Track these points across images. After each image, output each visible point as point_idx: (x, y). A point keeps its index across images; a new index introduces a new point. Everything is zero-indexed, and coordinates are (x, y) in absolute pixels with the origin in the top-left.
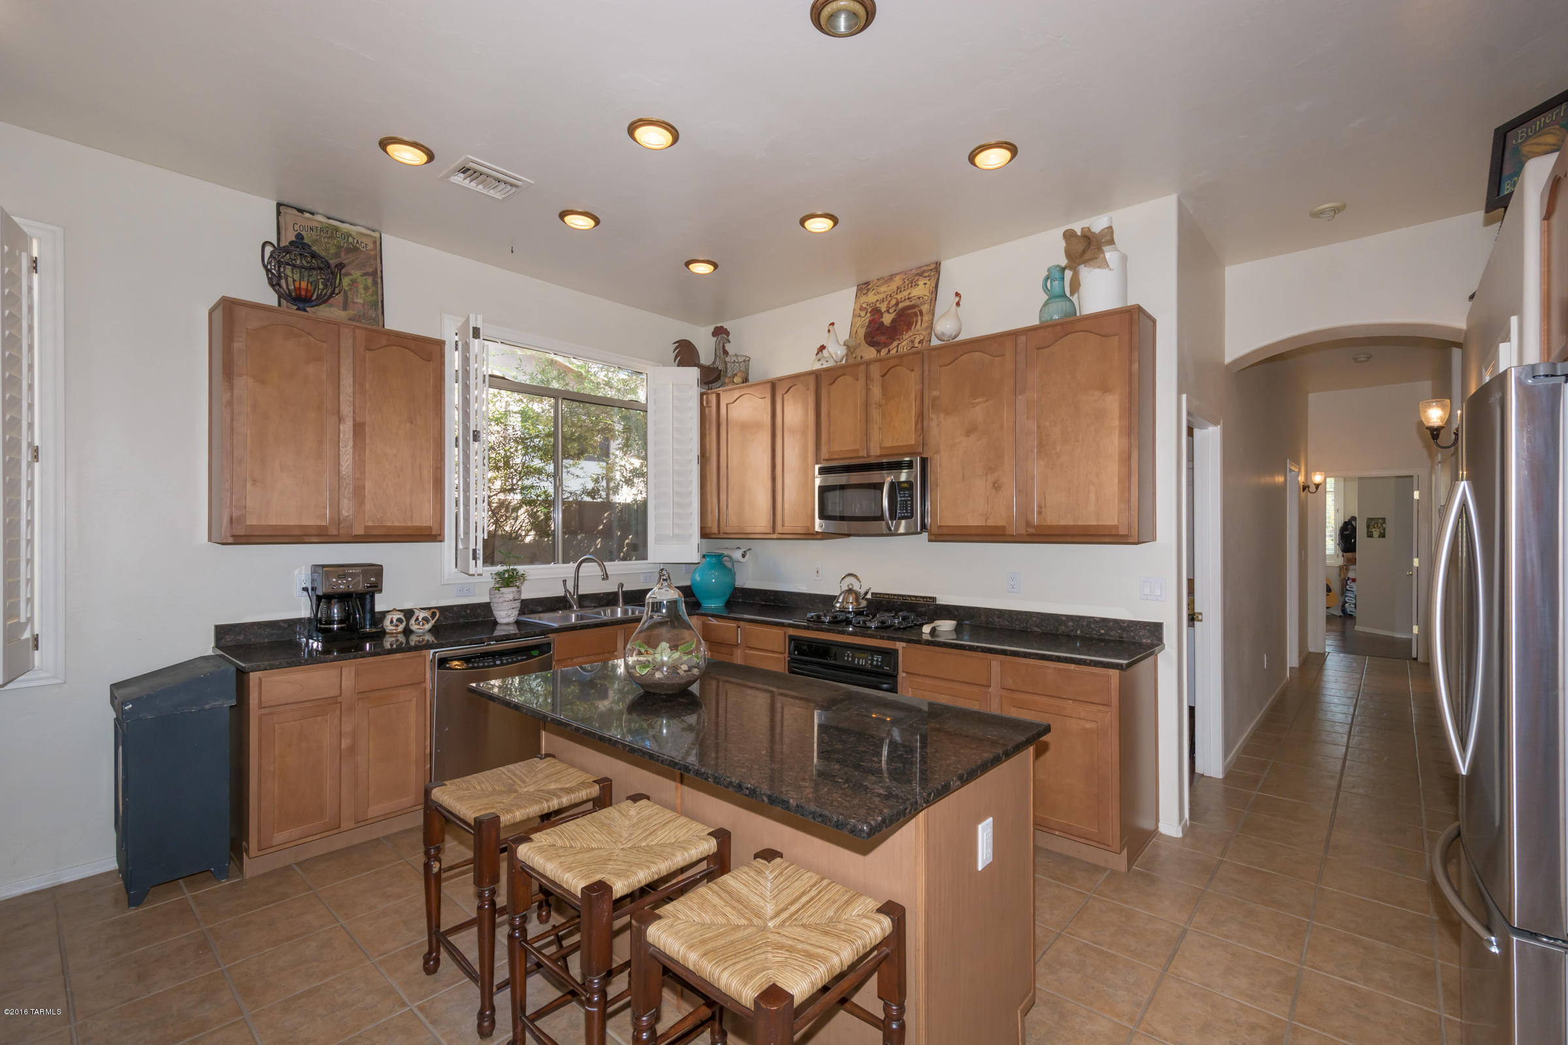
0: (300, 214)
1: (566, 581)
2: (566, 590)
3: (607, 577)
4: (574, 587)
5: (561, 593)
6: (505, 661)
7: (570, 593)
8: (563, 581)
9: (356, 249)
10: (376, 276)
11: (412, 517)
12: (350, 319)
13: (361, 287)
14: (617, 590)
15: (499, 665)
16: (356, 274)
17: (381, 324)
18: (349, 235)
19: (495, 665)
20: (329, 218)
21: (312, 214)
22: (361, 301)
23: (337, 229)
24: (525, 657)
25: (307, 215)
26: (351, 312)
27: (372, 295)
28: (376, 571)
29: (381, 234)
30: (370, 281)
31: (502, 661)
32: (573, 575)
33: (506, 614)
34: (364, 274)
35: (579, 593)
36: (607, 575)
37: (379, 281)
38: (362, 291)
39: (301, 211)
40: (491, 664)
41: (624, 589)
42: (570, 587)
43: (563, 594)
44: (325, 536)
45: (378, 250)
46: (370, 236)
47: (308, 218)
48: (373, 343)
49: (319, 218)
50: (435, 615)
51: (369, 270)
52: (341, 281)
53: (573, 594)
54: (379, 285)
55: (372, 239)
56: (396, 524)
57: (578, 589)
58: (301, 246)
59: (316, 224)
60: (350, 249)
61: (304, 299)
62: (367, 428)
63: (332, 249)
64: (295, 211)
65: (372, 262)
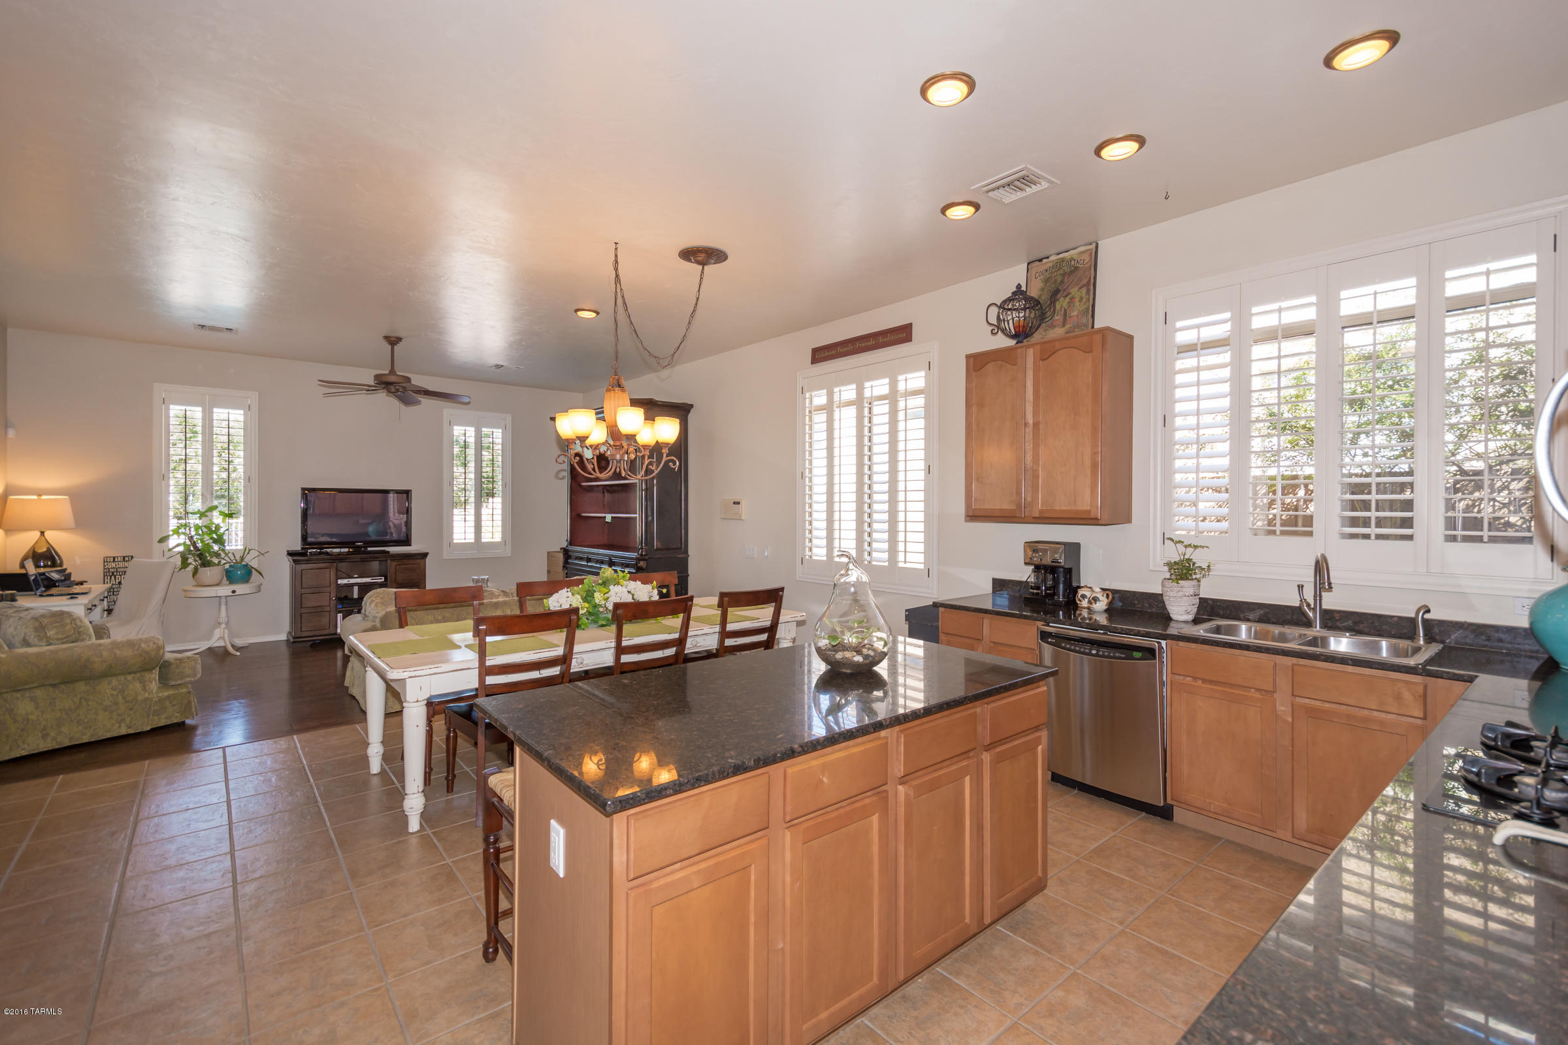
0: (1040, 263)
1: (1302, 586)
2: (1302, 600)
3: (1330, 588)
4: (1315, 596)
5: (1295, 602)
6: (1101, 653)
7: (1308, 605)
8: (1299, 586)
9: (1076, 268)
10: (1091, 286)
12: (1066, 333)
13: (1077, 300)
14: (1413, 615)
15: (1093, 655)
16: (1074, 291)
17: (1090, 326)
18: (1072, 259)
19: (1090, 654)
20: (1058, 254)
21: (1048, 258)
22: (1075, 313)
23: (1063, 260)
24: (1123, 656)
25: (1044, 261)
26: (1068, 326)
27: (1085, 304)
28: (1073, 549)
29: (1097, 244)
30: (1084, 291)
31: (1098, 651)
32: (1313, 580)
33: (1181, 608)
34: (1080, 288)
35: (1324, 607)
36: (1330, 584)
37: (1092, 287)
38: (1077, 304)
39: (1040, 260)
40: (1087, 651)
41: (1427, 616)
42: (1309, 595)
43: (1297, 604)
44: (1015, 517)
45: (1093, 259)
46: (1088, 250)
47: (1045, 263)
48: (1047, 353)
49: (1053, 258)
50: (1108, 596)
51: (1085, 281)
52: (1062, 303)
53: (1312, 606)
54: (1092, 292)
55: (1089, 252)
56: (1064, 508)
57: (1320, 600)
58: (1019, 293)
59: (1050, 265)
60: (1071, 272)
61: (1021, 334)
62: (1041, 426)
63: (1059, 279)
64: (1037, 263)
65: (1088, 273)
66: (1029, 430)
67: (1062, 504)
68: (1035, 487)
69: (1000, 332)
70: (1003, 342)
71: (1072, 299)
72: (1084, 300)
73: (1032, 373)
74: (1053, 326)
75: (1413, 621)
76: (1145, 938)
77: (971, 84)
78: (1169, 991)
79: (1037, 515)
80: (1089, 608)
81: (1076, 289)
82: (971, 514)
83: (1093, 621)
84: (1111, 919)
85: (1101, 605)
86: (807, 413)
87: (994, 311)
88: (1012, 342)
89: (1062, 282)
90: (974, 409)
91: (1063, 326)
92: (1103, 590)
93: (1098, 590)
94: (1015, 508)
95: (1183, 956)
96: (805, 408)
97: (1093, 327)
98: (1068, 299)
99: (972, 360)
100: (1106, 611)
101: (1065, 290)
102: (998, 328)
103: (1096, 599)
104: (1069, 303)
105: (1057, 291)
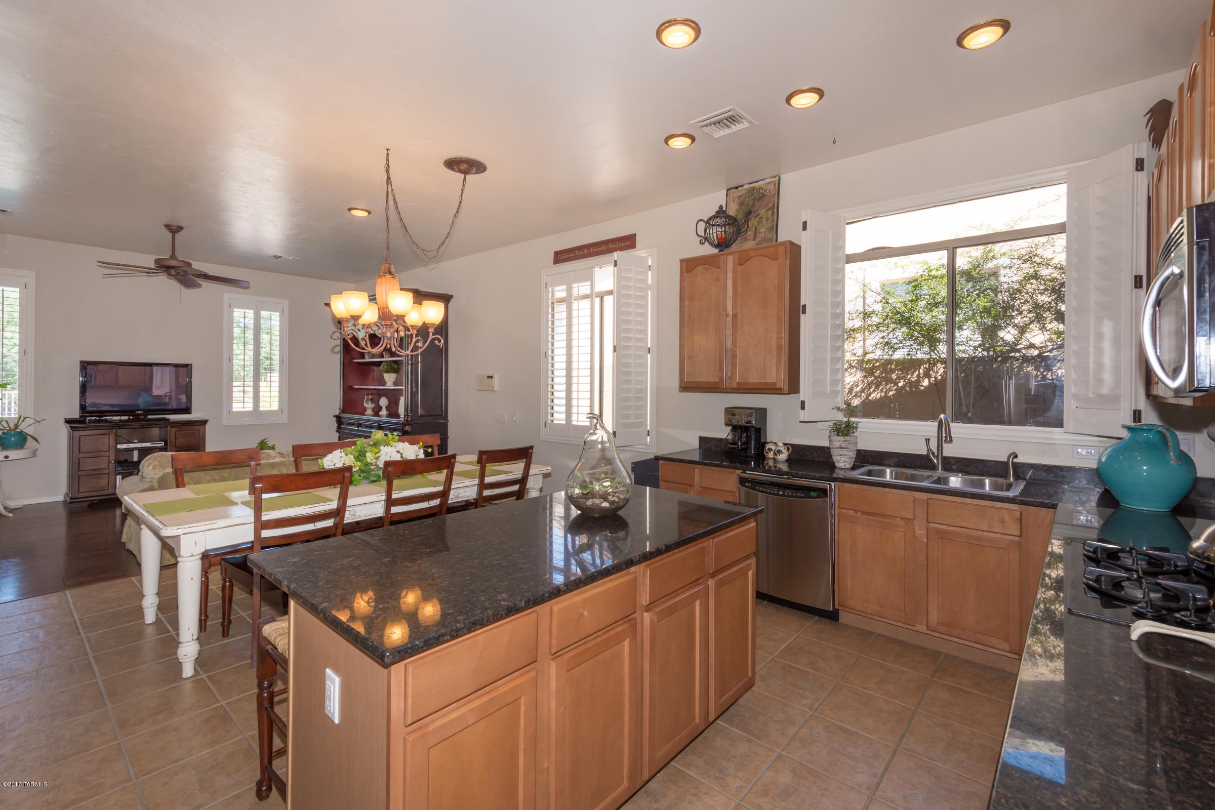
0: (737, 190)
1: (929, 439)
2: (929, 450)
3: (951, 441)
4: (938, 447)
5: (924, 452)
6: (786, 494)
7: (933, 454)
8: (926, 439)
9: (764, 195)
10: (775, 209)
11: (764, 376)
12: (757, 244)
13: (764, 220)
14: (1006, 460)
15: (780, 495)
16: (762, 212)
17: (774, 240)
18: (761, 188)
20: (750, 184)
21: (742, 186)
22: (763, 230)
23: (754, 188)
24: (803, 495)
25: (740, 188)
26: (758, 240)
27: (771, 223)
29: (780, 177)
30: (770, 212)
31: (784, 492)
32: (936, 435)
33: (843, 460)
34: (767, 211)
35: (945, 455)
36: (950, 437)
37: (776, 211)
38: (765, 223)
39: (737, 188)
40: (776, 492)
41: (1015, 460)
42: (934, 445)
43: (925, 453)
44: (718, 388)
45: (777, 189)
46: (773, 182)
47: (741, 190)
48: (743, 259)
49: (746, 187)
50: (788, 450)
51: (770, 206)
52: (753, 222)
53: (936, 454)
54: (776, 214)
55: (774, 183)
56: (756, 381)
57: (942, 450)
58: (721, 212)
59: (744, 192)
60: (760, 199)
61: (723, 244)
62: (739, 317)
63: (751, 203)
64: (734, 190)
65: (773, 199)
66: (729, 319)
67: (754, 378)
68: (734, 365)
69: (706, 242)
70: (708, 250)
71: (761, 218)
72: (770, 220)
73: (731, 275)
74: (746, 240)
75: (1005, 464)
76: (829, 719)
77: (697, 30)
78: (853, 763)
79: (735, 386)
80: (774, 459)
81: (764, 211)
82: (684, 386)
83: (777, 469)
84: (803, 706)
85: (784, 456)
86: (550, 304)
87: (702, 226)
88: (716, 251)
89: (753, 205)
90: (687, 302)
91: (755, 239)
92: (785, 444)
93: (781, 444)
94: (718, 381)
95: (859, 732)
96: (548, 299)
97: (776, 241)
98: (757, 219)
99: (684, 264)
100: (787, 461)
101: (755, 212)
102: (706, 239)
103: (780, 452)
104: (758, 222)
105: (750, 212)
